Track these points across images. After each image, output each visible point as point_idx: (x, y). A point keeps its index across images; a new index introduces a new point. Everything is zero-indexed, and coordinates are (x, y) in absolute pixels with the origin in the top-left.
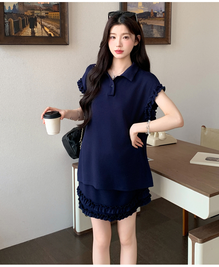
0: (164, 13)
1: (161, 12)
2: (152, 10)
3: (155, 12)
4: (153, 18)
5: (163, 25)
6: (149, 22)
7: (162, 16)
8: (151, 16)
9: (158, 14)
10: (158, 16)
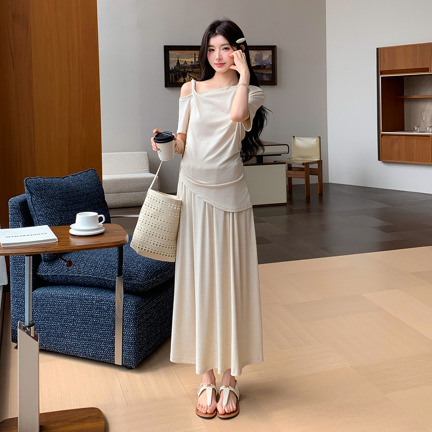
0: (271, 66)
1: (269, 65)
2: (262, 64)
3: (265, 65)
4: (263, 68)
5: (272, 73)
6: (260, 71)
7: (270, 67)
8: (262, 68)
9: (267, 66)
10: (266, 67)
